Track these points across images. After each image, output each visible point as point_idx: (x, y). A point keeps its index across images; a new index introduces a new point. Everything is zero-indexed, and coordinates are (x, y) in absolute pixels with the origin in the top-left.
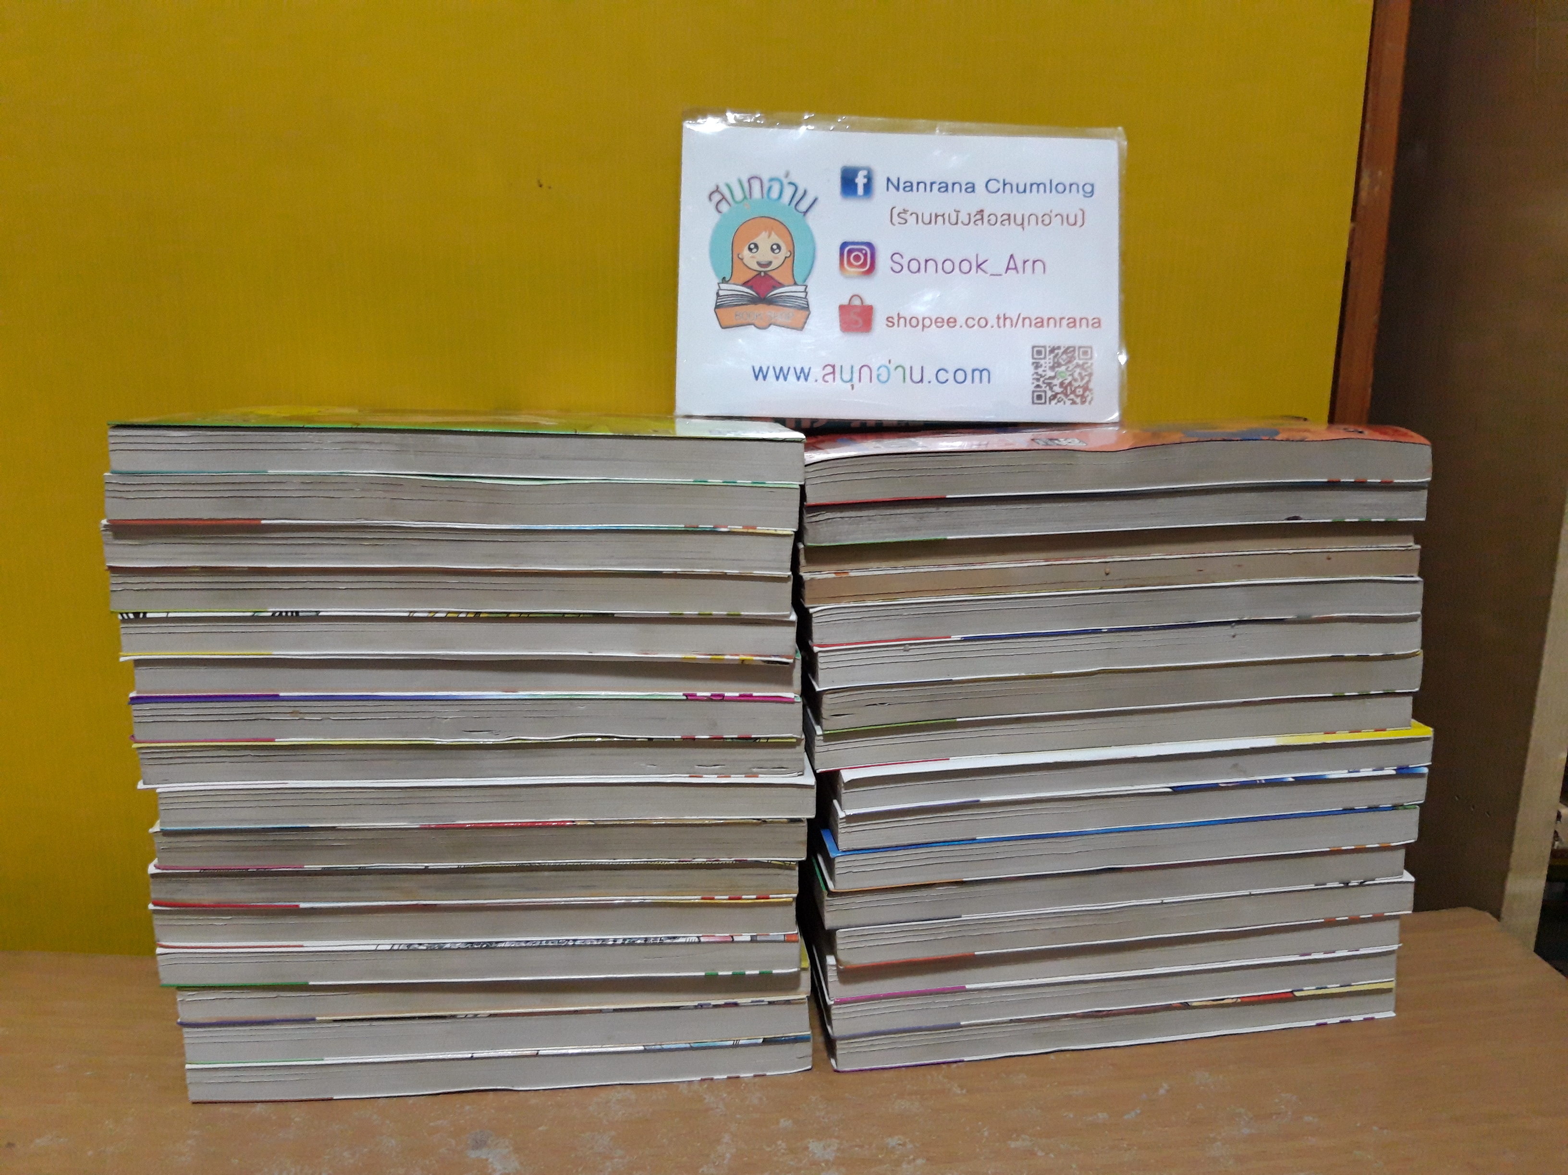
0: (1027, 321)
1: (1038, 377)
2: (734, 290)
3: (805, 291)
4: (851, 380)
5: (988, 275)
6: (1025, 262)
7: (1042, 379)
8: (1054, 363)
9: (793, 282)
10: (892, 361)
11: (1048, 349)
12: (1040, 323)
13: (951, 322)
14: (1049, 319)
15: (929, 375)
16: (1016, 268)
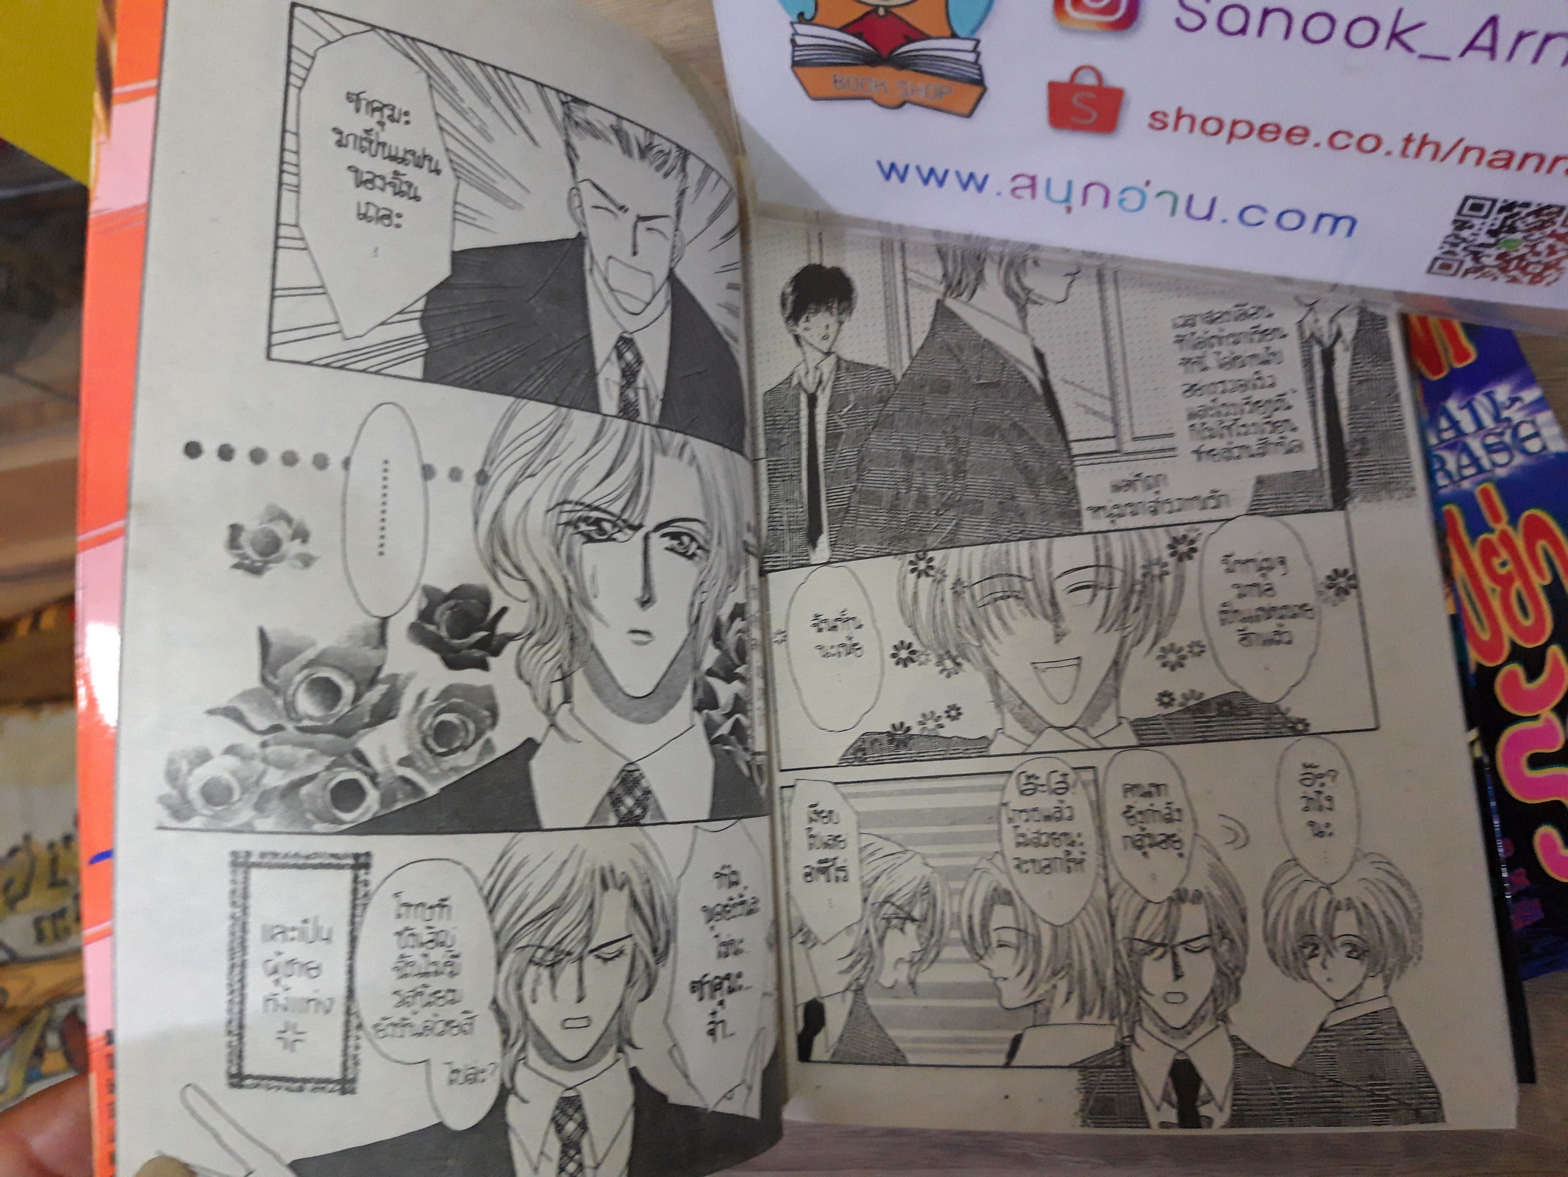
0: (1473, 155)
1: (1454, 240)
2: (823, 38)
3: (975, 51)
4: (1067, 199)
5: (1414, 56)
6: (1521, 36)
7: (1463, 245)
8: (1502, 225)
9: (948, 33)
10: (1151, 185)
11: (1498, 205)
12: (1506, 160)
13: (1298, 135)
14: (1527, 156)
15: (1227, 209)
16: (1492, 50)
